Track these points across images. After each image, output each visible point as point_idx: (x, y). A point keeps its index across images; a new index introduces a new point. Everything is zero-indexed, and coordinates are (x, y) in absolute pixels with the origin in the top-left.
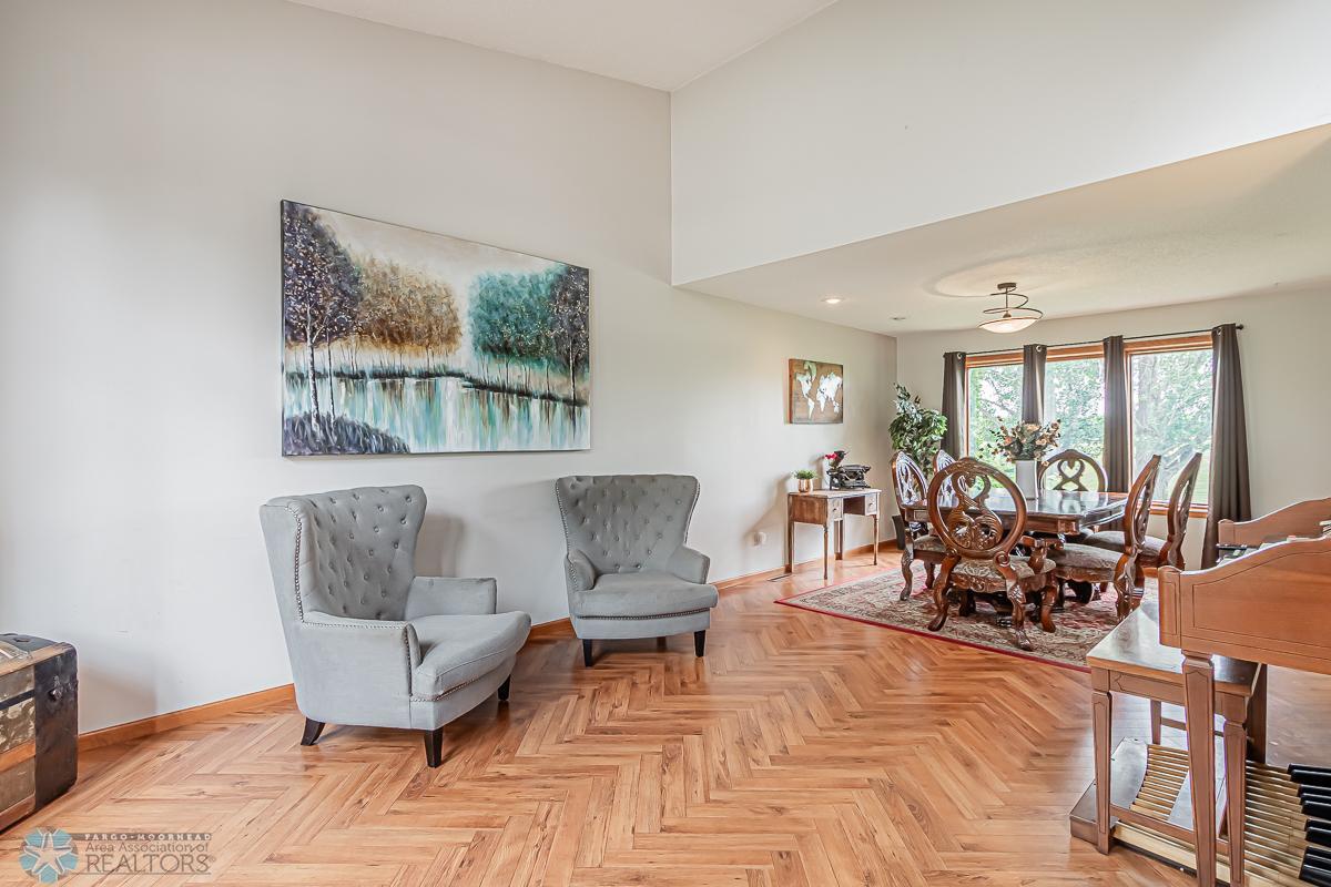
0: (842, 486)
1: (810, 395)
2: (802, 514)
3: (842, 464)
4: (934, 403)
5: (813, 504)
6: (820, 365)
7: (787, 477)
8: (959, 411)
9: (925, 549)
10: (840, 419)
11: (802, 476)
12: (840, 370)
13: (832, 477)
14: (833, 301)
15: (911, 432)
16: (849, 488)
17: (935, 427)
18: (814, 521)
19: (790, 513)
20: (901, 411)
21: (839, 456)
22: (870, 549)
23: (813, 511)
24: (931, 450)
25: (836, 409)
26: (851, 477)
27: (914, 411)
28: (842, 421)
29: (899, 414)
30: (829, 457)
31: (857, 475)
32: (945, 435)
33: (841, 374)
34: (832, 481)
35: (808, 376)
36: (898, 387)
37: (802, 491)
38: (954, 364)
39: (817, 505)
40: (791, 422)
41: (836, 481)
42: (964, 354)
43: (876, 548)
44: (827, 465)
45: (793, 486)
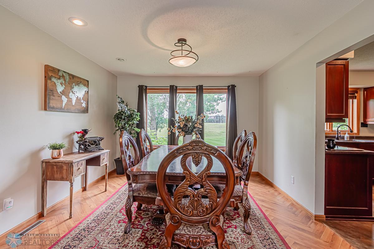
0: (86, 150)
1: (63, 93)
2: (53, 174)
3: (87, 136)
4: (134, 107)
5: (62, 167)
6: (72, 77)
7: (42, 149)
8: (144, 111)
9: (141, 195)
10: (86, 110)
11: (54, 148)
12: (86, 83)
13: (80, 145)
14: (78, 22)
15: (124, 119)
16: (91, 152)
17: (135, 118)
18: (62, 179)
19: (43, 174)
20: (120, 109)
21: (85, 132)
22: (103, 178)
23: (61, 172)
24: (133, 128)
25: (84, 105)
26: (92, 144)
27: (126, 109)
28: (87, 112)
29: (119, 110)
30: (78, 133)
31: (96, 143)
32: (139, 121)
33: (87, 86)
34: (79, 147)
35: (62, 80)
36: (119, 97)
37: (53, 158)
38: (142, 90)
39: (65, 167)
40: (45, 109)
41: (83, 147)
42: (146, 87)
43: (107, 177)
44: (76, 137)
45: (47, 155)
